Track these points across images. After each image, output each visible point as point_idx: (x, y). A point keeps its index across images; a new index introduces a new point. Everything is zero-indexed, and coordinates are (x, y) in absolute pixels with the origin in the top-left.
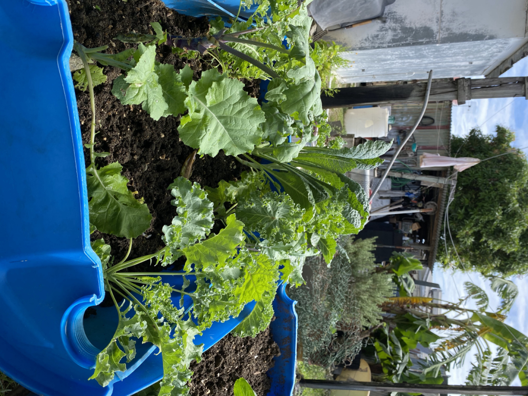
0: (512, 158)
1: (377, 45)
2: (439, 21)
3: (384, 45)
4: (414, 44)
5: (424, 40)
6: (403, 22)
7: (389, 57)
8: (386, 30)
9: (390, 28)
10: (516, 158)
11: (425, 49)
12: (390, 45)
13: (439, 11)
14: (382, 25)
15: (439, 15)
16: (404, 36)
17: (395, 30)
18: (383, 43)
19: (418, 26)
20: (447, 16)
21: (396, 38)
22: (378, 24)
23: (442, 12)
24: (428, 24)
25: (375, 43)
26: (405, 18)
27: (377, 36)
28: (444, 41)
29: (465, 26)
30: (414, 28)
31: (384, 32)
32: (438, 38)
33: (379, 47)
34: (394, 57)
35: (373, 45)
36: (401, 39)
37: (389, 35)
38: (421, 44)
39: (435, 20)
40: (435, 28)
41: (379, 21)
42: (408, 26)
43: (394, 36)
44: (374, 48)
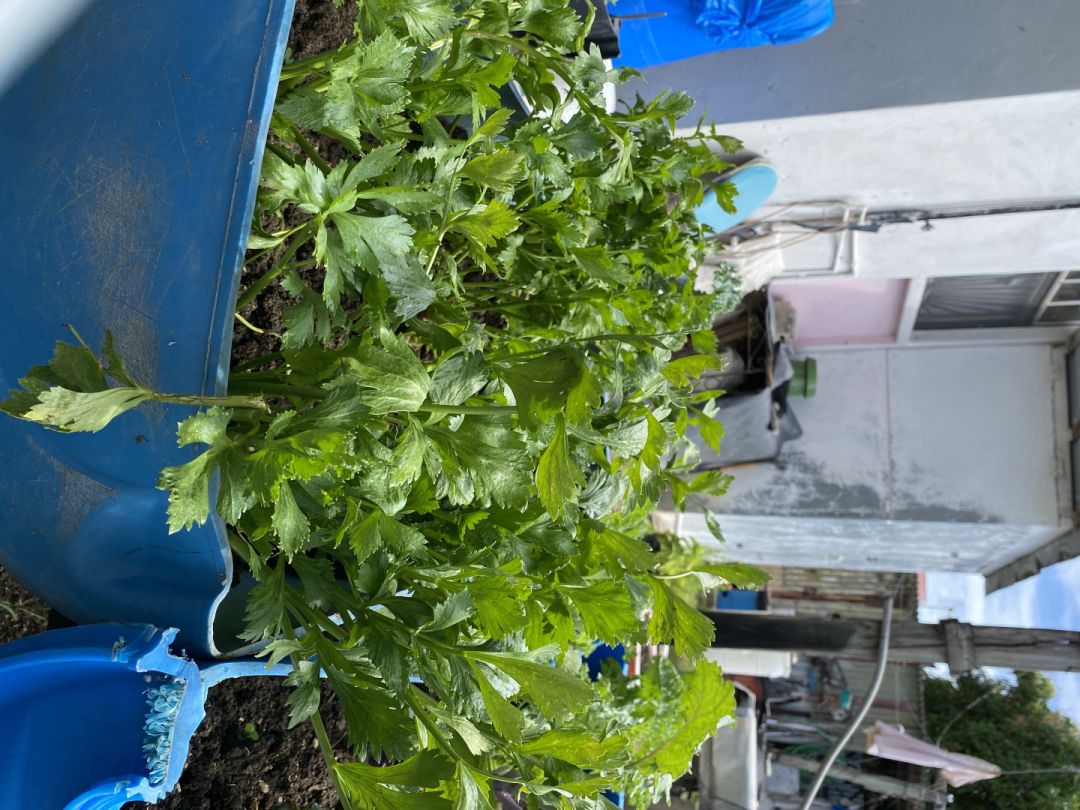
0: (1058, 738)
1: (768, 510)
2: (889, 478)
3: (784, 511)
4: (842, 516)
5: (861, 510)
6: (819, 473)
7: (792, 530)
8: (787, 483)
9: (793, 481)
10: (1065, 740)
11: (864, 526)
12: (795, 511)
13: (886, 460)
14: (778, 473)
15: (887, 468)
16: (822, 497)
17: (802, 485)
18: (780, 507)
19: (849, 482)
20: (903, 471)
21: (806, 500)
22: (769, 472)
23: (892, 463)
24: (868, 482)
25: (765, 505)
26: (823, 466)
27: (768, 492)
28: (901, 516)
29: (939, 494)
30: (841, 486)
31: (782, 487)
32: (888, 509)
33: (772, 514)
34: (802, 531)
35: (761, 508)
36: (816, 503)
37: (793, 494)
38: (856, 516)
39: (880, 476)
40: (881, 489)
41: (772, 467)
42: (829, 481)
43: (802, 495)
44: (762, 513)
